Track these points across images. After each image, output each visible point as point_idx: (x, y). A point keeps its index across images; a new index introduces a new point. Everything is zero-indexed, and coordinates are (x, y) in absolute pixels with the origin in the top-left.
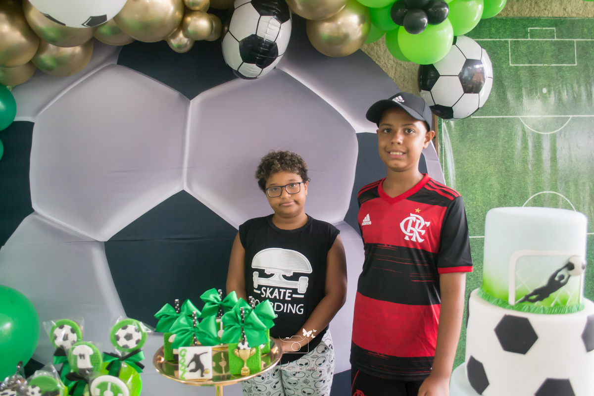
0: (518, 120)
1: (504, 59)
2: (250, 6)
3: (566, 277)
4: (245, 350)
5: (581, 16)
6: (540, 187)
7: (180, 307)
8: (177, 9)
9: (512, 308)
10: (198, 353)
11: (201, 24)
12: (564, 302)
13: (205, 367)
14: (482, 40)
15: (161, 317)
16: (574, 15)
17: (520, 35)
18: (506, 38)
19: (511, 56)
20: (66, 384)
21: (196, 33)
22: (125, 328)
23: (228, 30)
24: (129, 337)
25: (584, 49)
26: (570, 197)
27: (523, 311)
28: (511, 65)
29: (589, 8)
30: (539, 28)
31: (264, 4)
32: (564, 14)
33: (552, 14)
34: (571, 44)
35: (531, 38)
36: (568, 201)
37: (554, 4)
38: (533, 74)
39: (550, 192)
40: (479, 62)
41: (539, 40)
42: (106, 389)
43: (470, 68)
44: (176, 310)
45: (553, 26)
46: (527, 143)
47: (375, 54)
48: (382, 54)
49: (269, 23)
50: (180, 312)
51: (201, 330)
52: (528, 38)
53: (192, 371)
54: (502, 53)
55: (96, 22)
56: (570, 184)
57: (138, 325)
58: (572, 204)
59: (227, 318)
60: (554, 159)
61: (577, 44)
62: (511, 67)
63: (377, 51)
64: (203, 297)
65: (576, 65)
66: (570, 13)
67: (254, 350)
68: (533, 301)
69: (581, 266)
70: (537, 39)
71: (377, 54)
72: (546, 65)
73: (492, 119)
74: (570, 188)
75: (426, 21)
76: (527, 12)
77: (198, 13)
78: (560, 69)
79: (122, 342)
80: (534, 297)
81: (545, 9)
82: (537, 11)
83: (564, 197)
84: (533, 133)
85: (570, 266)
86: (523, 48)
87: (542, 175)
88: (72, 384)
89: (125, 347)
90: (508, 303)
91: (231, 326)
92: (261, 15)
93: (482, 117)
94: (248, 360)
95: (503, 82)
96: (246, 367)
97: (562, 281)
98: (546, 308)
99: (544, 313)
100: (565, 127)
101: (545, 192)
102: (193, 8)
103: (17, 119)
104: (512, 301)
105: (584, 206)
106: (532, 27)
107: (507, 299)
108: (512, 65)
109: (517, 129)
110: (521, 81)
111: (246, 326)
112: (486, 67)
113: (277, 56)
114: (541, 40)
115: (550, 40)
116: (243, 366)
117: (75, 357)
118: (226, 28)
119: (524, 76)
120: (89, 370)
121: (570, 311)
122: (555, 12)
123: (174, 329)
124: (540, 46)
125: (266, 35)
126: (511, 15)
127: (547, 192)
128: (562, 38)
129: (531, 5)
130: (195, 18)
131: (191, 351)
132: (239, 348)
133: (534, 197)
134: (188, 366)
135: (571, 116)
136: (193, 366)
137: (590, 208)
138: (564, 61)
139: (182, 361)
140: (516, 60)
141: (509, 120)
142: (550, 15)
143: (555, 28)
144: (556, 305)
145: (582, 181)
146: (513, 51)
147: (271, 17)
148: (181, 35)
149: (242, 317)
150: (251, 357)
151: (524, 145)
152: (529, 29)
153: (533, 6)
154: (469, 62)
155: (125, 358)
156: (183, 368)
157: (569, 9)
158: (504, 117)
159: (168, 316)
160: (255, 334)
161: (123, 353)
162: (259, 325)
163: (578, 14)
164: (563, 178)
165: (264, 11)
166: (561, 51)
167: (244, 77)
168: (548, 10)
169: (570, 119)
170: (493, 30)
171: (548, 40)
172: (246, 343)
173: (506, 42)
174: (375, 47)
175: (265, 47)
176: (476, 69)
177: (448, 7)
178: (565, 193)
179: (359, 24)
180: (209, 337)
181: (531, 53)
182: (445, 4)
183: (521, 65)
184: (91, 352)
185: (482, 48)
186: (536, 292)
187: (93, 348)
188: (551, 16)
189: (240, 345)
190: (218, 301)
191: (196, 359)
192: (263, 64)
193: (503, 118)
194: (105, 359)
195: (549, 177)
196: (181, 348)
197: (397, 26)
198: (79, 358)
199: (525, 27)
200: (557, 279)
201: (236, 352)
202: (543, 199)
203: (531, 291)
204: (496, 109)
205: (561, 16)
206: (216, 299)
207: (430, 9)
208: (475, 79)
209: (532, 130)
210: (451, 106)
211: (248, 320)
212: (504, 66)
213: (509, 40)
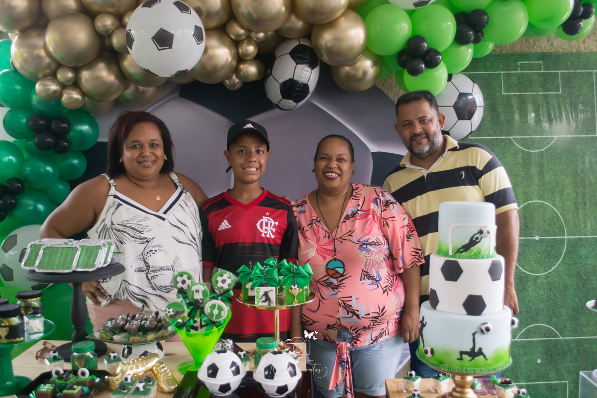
0: (510, 140)
1: (497, 89)
2: (289, 57)
3: (479, 239)
4: (296, 290)
5: (566, 51)
6: (529, 197)
7: (252, 266)
8: (233, 59)
9: (451, 257)
10: (267, 291)
11: (251, 70)
12: (479, 253)
13: (271, 300)
14: (478, 73)
15: (240, 272)
16: (560, 50)
17: (512, 68)
18: (499, 71)
19: (504, 86)
20: (188, 308)
21: (246, 76)
22: (222, 276)
23: (271, 74)
24: (224, 281)
25: (568, 79)
26: (556, 205)
27: (456, 258)
28: (503, 93)
29: (573, 43)
30: (528, 62)
31: (299, 55)
32: (551, 49)
33: (541, 50)
34: (556, 75)
35: (521, 70)
36: (555, 209)
37: (542, 41)
38: (523, 101)
39: (538, 201)
40: (471, 94)
41: (528, 72)
42: (215, 309)
43: (464, 99)
44: (250, 268)
45: (540, 60)
46: (518, 160)
47: (388, 85)
48: (394, 84)
49: (303, 70)
50: (252, 270)
51: (269, 277)
52: (518, 71)
53: (263, 302)
54: (496, 84)
55: (181, 74)
56: (556, 194)
57: (230, 275)
58: (558, 211)
59: (284, 270)
60: (541, 174)
61: (561, 75)
62: (504, 95)
63: (390, 82)
64: (265, 262)
65: (560, 93)
66: (556, 47)
67: (301, 290)
68: (462, 252)
69: (487, 231)
70: (526, 72)
71: (389, 85)
72: (534, 93)
73: (488, 139)
74: (556, 198)
75: (424, 66)
76: (518, 48)
77: (249, 61)
78: (546, 96)
79: (220, 284)
80: (462, 250)
81: (534, 45)
82: (527, 47)
83: (551, 206)
84: (523, 151)
85: (481, 232)
86: (514, 80)
87: (531, 186)
88: (192, 307)
89: (222, 288)
90: (448, 254)
91: (287, 275)
92: (297, 63)
93: (479, 138)
94: (297, 296)
95: (497, 108)
96: (296, 300)
97: (477, 241)
98: (468, 256)
99: (467, 258)
100: (551, 145)
101: (533, 201)
102: (245, 59)
103: (100, 140)
104: (450, 253)
105: (568, 213)
106: (522, 61)
107: (448, 251)
108: (505, 94)
109: (509, 148)
110: (512, 107)
111: (296, 276)
112: (478, 97)
113: (309, 93)
114: (530, 72)
115: (538, 72)
116: (294, 300)
117: (193, 292)
118: (269, 71)
119: (515, 104)
120: (201, 299)
121: (482, 258)
122: (543, 47)
123: (252, 276)
124: (529, 77)
125: (301, 79)
126: (504, 52)
127: (536, 201)
128: (548, 70)
129: (522, 42)
130: (246, 66)
131: (263, 290)
132: (292, 289)
133: (525, 206)
134: (261, 299)
135: (556, 136)
136: (264, 299)
137: (574, 214)
138: (550, 90)
139: (257, 296)
140: (507, 90)
141: (502, 140)
142: (539, 50)
143: (541, 62)
144: (475, 254)
145: (566, 192)
146: (506, 82)
147: (305, 65)
148: (234, 77)
149: (293, 270)
150: (299, 294)
151: (515, 161)
152: (519, 63)
153: (524, 42)
154: (461, 95)
155: (220, 295)
156: (258, 300)
157: (555, 44)
158: (498, 137)
159: (245, 272)
160: (301, 280)
161: (220, 292)
162: (304, 274)
163: (564, 49)
164: (550, 189)
165: (299, 61)
166: (547, 81)
167: (282, 109)
168: (537, 46)
169: (555, 139)
170: (488, 64)
171: (536, 72)
172: (296, 285)
173: (500, 74)
174: (388, 79)
175: (300, 87)
176: (469, 99)
177: (440, 55)
178: (551, 202)
179: (372, 67)
180: (274, 281)
181: (521, 83)
182: (438, 53)
183: (513, 94)
184: (203, 289)
185: (474, 82)
186: (463, 247)
187: (204, 286)
188: (540, 52)
189: (292, 286)
190: (275, 265)
191: (266, 294)
192: (297, 101)
193: (497, 139)
194: (210, 295)
195: (537, 188)
196: (256, 288)
197: (402, 69)
198: (195, 292)
199: (516, 61)
200: (474, 239)
201: (290, 291)
202: (532, 207)
203: (460, 247)
204: (491, 131)
205: (548, 51)
206: (274, 263)
207: (427, 57)
208: (468, 107)
209: (522, 148)
210: (448, 130)
211: (297, 271)
212: (497, 95)
213: (502, 72)
